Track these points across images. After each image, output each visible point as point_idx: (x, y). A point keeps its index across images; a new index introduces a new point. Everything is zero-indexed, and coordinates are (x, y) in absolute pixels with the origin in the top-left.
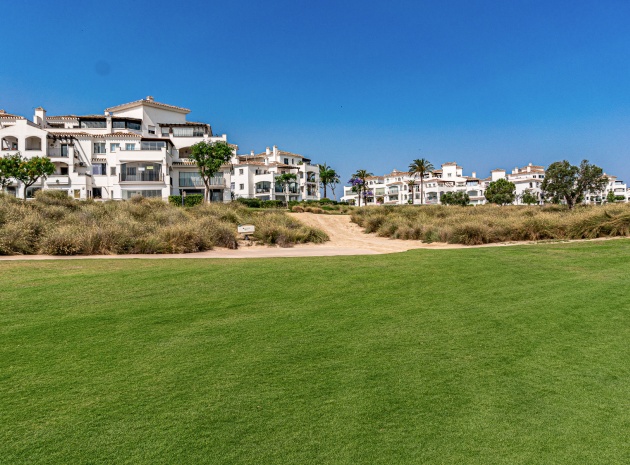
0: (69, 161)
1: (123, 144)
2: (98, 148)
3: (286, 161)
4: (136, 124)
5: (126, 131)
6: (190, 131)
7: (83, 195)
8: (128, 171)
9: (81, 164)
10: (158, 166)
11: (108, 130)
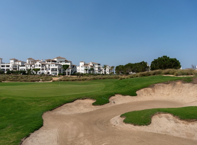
0: (44, 68)
1: (53, 65)
2: (49, 66)
3: (94, 65)
4: (55, 61)
5: (53, 63)
6: (65, 62)
7: (46, 74)
8: (53, 70)
9: (47, 68)
10: (57, 69)
11: (51, 63)
